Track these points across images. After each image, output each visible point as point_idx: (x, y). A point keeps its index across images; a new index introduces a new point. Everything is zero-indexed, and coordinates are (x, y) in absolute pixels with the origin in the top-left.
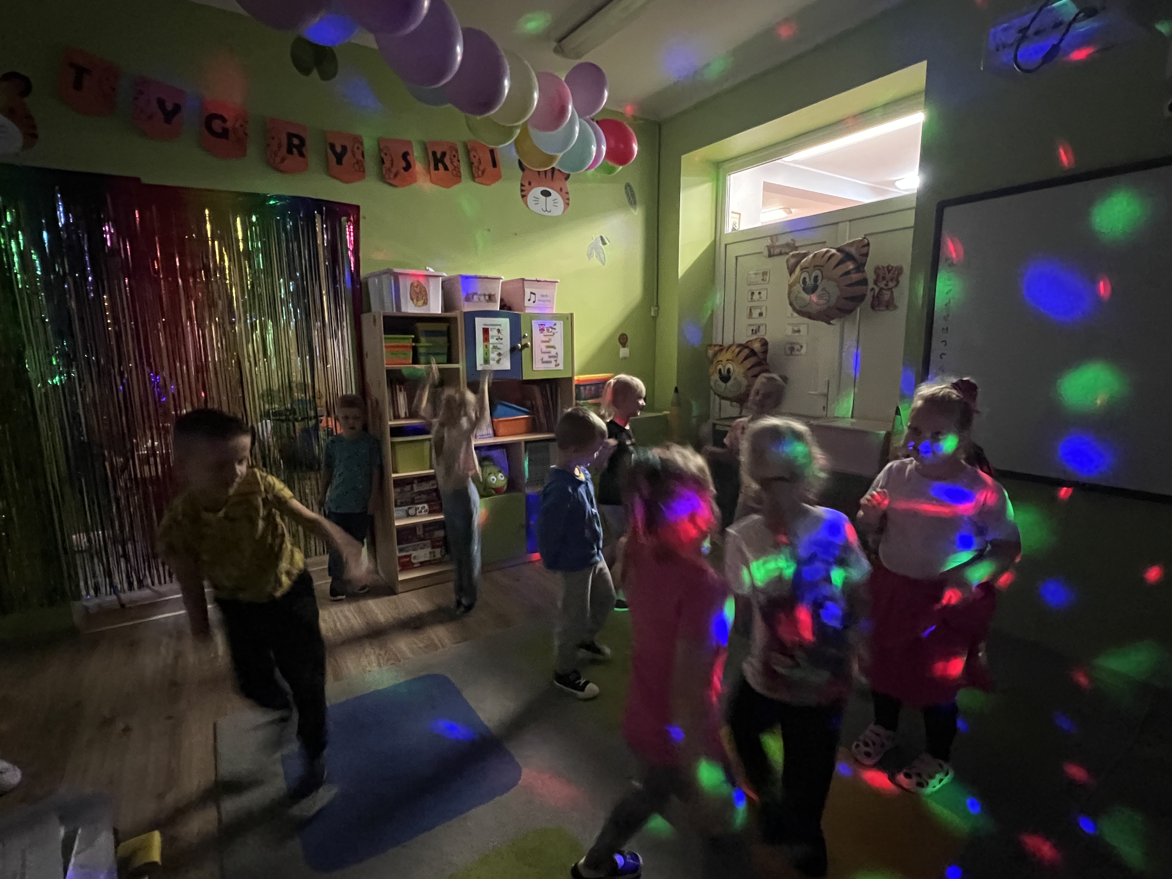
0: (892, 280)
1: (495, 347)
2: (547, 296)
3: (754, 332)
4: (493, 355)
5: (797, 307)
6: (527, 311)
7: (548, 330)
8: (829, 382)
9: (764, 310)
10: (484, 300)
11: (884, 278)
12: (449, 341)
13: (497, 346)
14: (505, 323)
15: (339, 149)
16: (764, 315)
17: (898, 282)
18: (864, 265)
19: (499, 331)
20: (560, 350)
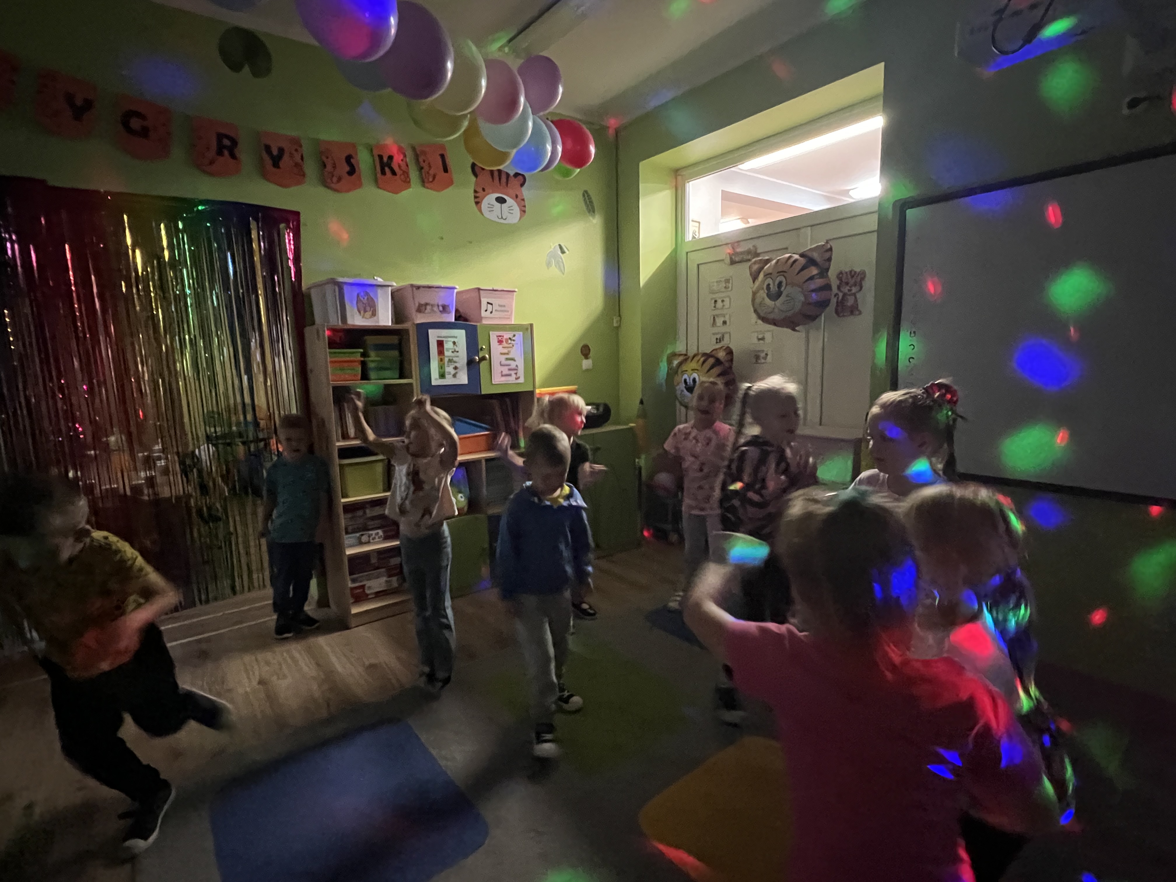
0: (855, 285)
1: (450, 361)
2: (504, 306)
3: (718, 341)
4: (449, 369)
5: (762, 314)
6: (485, 322)
7: (507, 342)
9: (727, 319)
10: (437, 311)
11: (847, 284)
12: (401, 354)
13: (452, 359)
14: (460, 335)
15: (275, 152)
16: (728, 322)
17: (861, 287)
18: (827, 270)
19: (454, 343)
20: (520, 363)
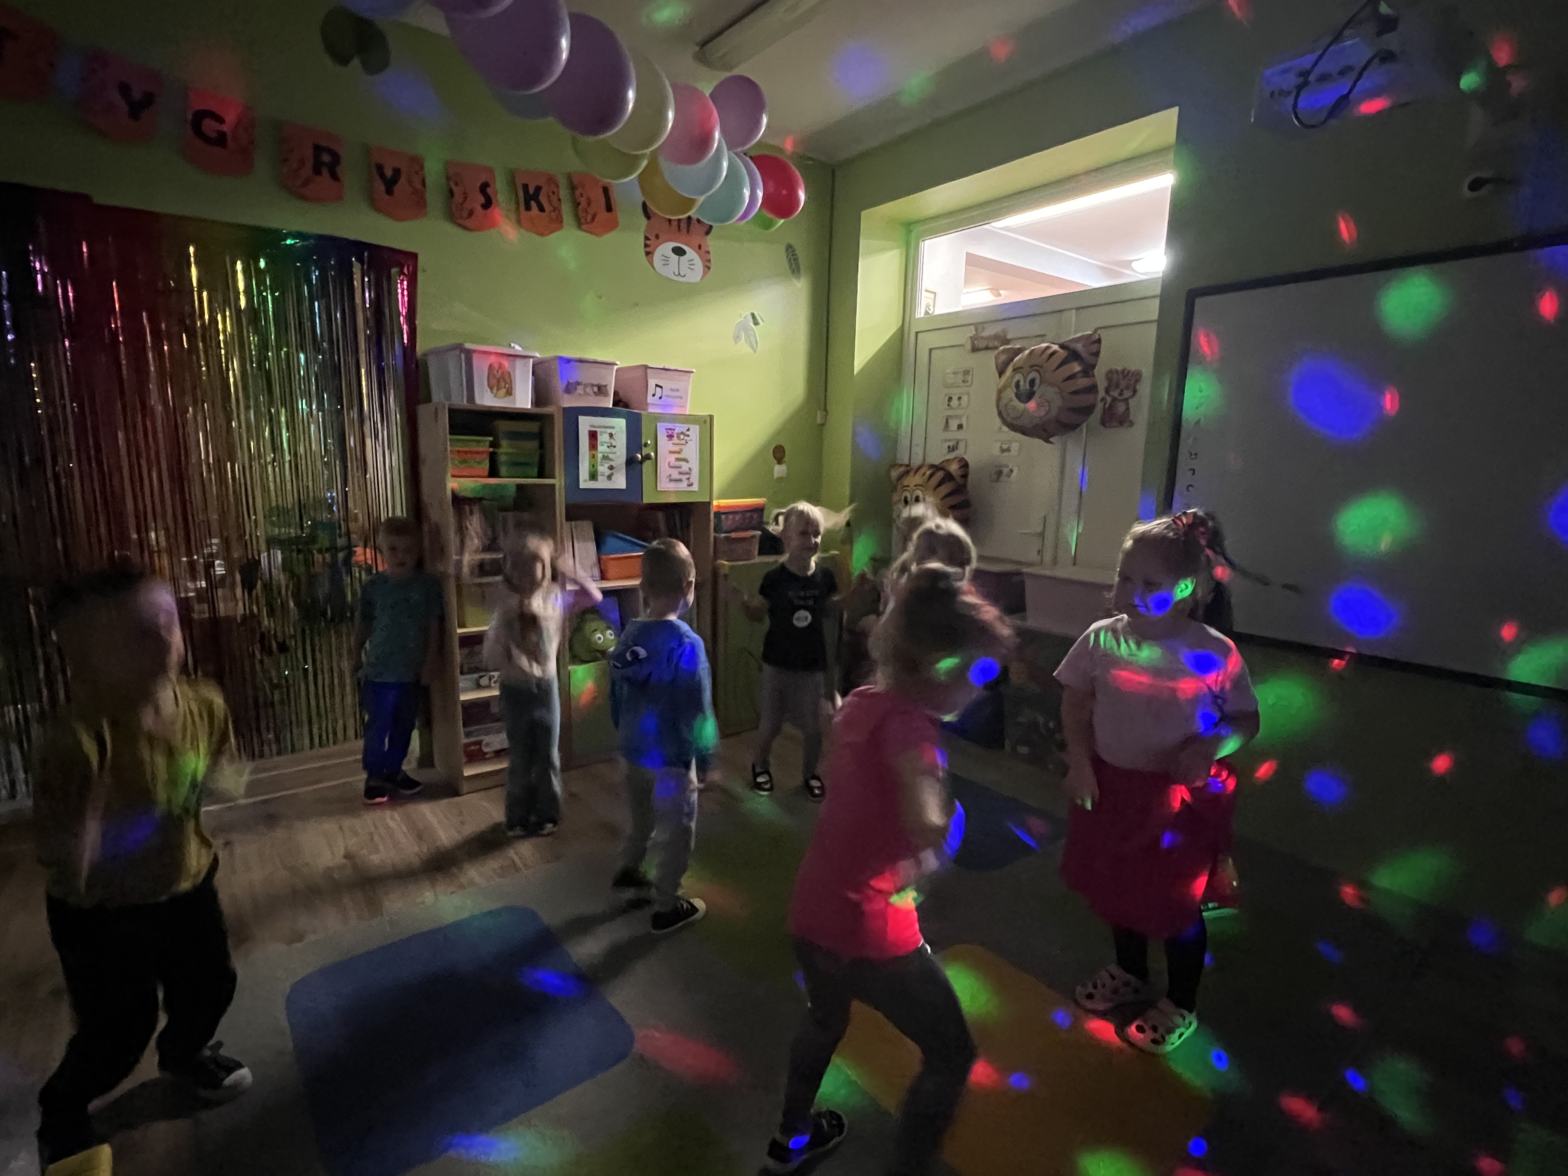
0: (1127, 388)
1: (605, 458)
2: (678, 390)
3: (951, 449)
4: (603, 469)
5: (1009, 420)
6: (651, 410)
7: (678, 437)
8: (1045, 517)
9: (963, 422)
10: (591, 392)
11: (1117, 386)
12: (542, 446)
13: (607, 456)
14: (620, 424)
15: (389, 173)
16: (965, 426)
17: (1135, 391)
18: (1093, 367)
19: (611, 435)
20: (694, 464)
